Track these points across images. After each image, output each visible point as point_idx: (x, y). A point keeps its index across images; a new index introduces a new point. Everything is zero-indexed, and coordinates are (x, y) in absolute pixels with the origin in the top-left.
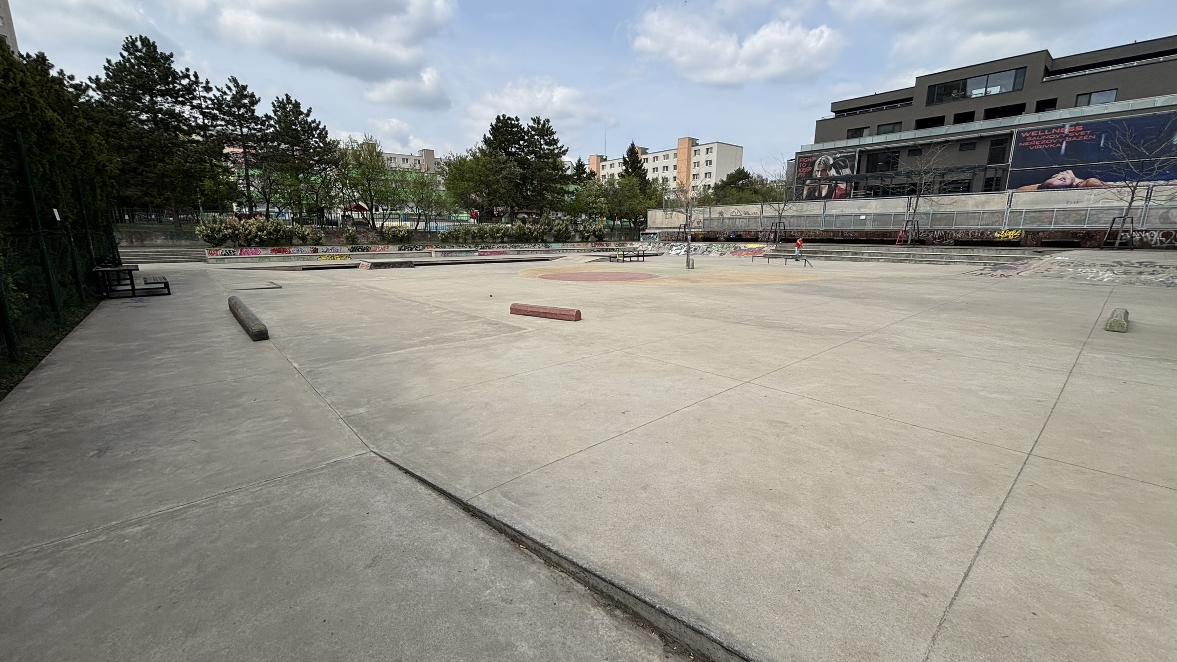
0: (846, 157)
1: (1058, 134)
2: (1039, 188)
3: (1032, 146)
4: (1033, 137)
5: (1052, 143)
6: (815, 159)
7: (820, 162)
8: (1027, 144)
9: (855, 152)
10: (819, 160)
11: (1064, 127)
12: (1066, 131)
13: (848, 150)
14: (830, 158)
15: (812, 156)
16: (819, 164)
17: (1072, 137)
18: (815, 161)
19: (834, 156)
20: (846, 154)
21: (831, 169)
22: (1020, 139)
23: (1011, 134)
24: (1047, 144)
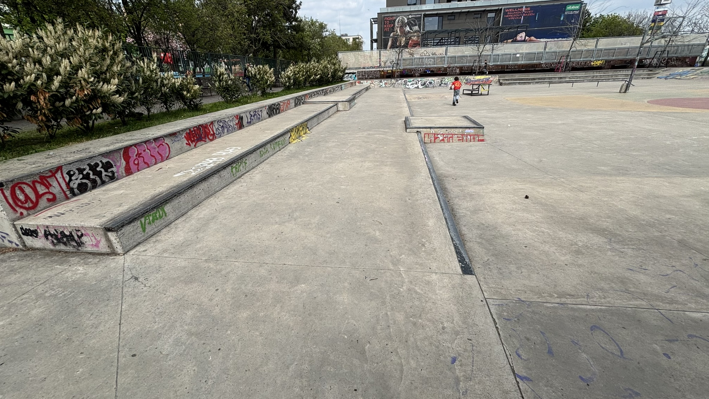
0: (415, 18)
1: (520, 11)
2: (512, 42)
3: (510, 17)
4: (510, 12)
5: (518, 17)
6: (395, 18)
7: (399, 20)
8: (507, 16)
9: (421, 15)
10: (397, 20)
11: (522, 7)
12: (524, 9)
13: (416, 13)
14: (404, 18)
15: (393, 16)
16: (398, 22)
17: (526, 14)
18: (395, 20)
19: (408, 17)
20: (415, 16)
21: (406, 26)
22: (505, 13)
23: (501, 9)
24: (516, 17)
